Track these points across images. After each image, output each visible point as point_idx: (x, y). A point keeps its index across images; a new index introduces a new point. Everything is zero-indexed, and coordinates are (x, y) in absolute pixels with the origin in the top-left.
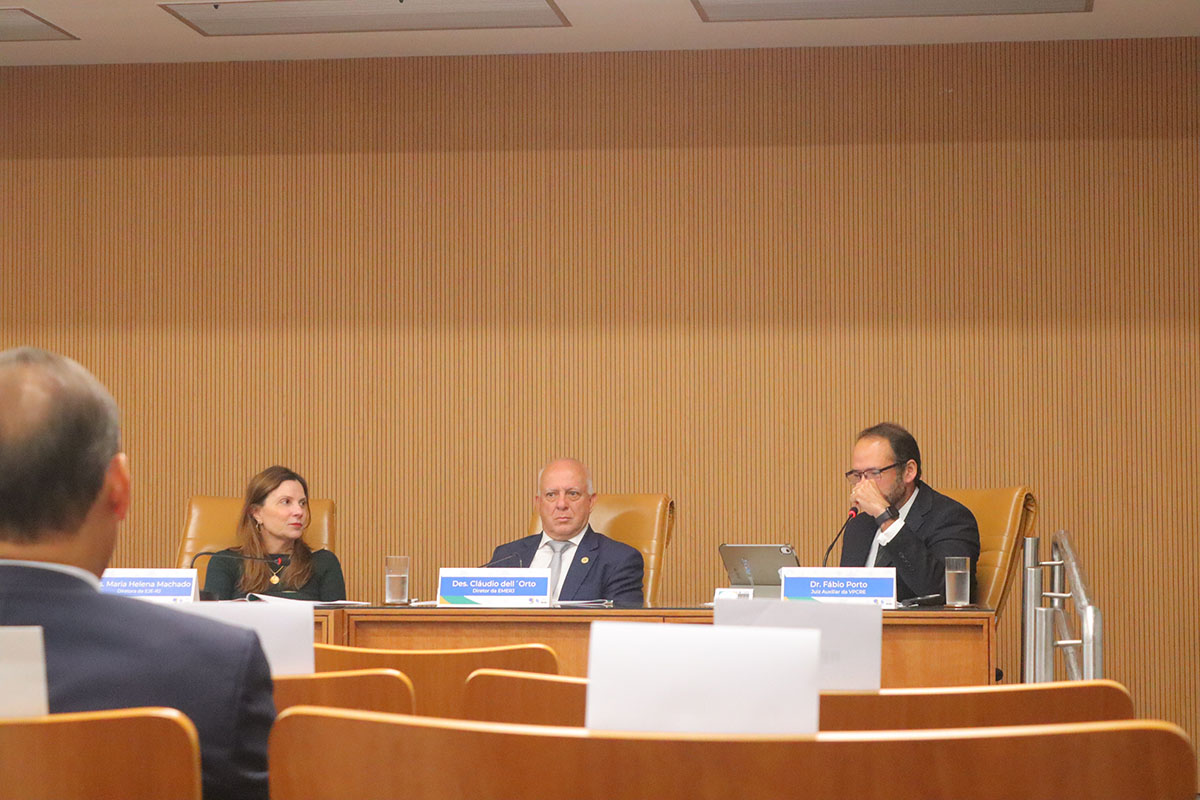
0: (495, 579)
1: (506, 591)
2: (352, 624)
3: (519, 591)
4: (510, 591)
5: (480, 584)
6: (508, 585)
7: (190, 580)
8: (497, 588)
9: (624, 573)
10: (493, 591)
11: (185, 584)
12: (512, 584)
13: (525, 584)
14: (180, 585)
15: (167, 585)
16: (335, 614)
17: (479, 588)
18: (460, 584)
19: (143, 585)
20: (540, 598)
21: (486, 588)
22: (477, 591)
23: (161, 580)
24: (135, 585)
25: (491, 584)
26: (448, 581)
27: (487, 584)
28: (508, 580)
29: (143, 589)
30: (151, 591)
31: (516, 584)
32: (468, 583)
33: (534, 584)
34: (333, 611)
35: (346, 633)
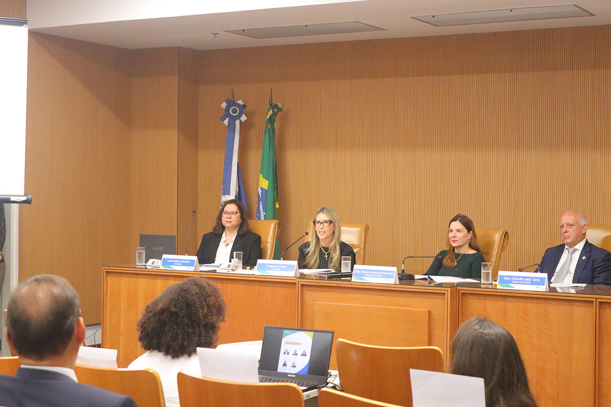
0: (523, 277)
1: (527, 283)
2: (460, 294)
3: (533, 283)
4: (529, 283)
5: (516, 279)
6: (528, 280)
7: (393, 272)
8: (523, 281)
9: (602, 264)
10: (521, 282)
11: (392, 274)
12: (530, 279)
13: (535, 280)
14: (389, 274)
15: (384, 273)
16: (451, 290)
17: (516, 281)
18: (507, 278)
19: (375, 273)
20: (542, 287)
21: (519, 281)
22: (514, 282)
23: (382, 271)
24: (373, 273)
25: (520, 279)
26: (502, 277)
27: (519, 279)
28: (528, 278)
29: (375, 274)
30: (378, 276)
31: (532, 280)
32: (511, 278)
33: (539, 280)
34: (450, 289)
35: (458, 297)
